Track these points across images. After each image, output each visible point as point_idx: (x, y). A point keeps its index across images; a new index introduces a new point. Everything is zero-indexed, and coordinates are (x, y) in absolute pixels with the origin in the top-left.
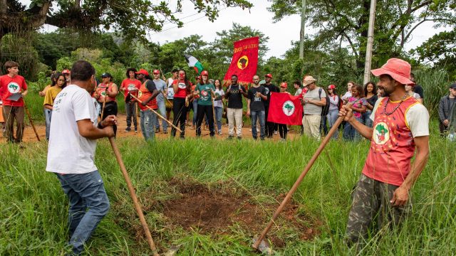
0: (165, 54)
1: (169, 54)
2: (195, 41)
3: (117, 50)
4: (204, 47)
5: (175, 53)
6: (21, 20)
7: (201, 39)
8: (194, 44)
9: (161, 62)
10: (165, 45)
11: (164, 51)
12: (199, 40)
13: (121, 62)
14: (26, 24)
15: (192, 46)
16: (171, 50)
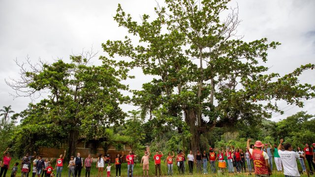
0: (281, 128)
1: (283, 128)
2: (302, 116)
3: (248, 130)
4: (311, 119)
5: (288, 126)
6: (207, 128)
7: (307, 114)
8: (301, 118)
9: (279, 135)
10: (280, 122)
11: (279, 127)
12: (305, 115)
13: (252, 137)
14: (209, 129)
15: (300, 120)
16: (284, 125)
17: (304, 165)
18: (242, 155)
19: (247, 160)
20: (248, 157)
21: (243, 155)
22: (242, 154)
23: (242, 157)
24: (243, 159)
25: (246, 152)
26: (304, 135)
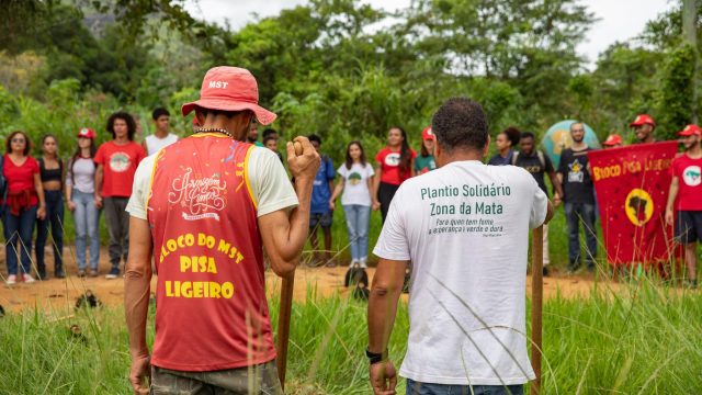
3: (93, 53)
5: (280, 50)
10: (250, 27)
11: (244, 47)
15: (337, 25)
16: (267, 43)
17: (363, 232)
18: (47, 176)
19: (76, 203)
20: (84, 185)
21: (57, 175)
22: (51, 165)
23: (53, 184)
24: (55, 200)
25: (78, 155)
26: (358, 89)
